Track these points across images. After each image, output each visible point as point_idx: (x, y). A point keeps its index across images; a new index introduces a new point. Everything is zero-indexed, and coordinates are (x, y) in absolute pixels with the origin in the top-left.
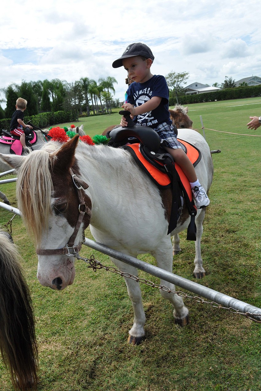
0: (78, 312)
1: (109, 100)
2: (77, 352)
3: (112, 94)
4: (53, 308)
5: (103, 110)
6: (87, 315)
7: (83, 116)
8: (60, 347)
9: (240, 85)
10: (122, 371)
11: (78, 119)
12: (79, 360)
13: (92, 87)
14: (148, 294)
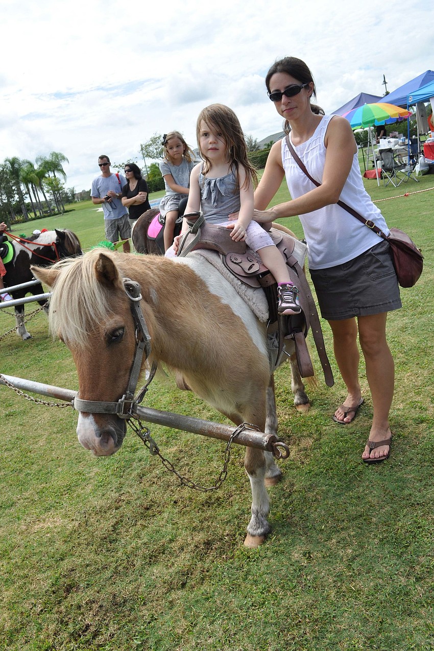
0: (75, 478)
1: (58, 190)
2: (87, 521)
3: (62, 181)
4: (38, 480)
5: (49, 208)
6: (90, 479)
7: (18, 222)
8: (60, 521)
9: (266, 147)
10: (151, 527)
11: (10, 228)
12: (90, 529)
13: (26, 172)
14: (171, 439)
